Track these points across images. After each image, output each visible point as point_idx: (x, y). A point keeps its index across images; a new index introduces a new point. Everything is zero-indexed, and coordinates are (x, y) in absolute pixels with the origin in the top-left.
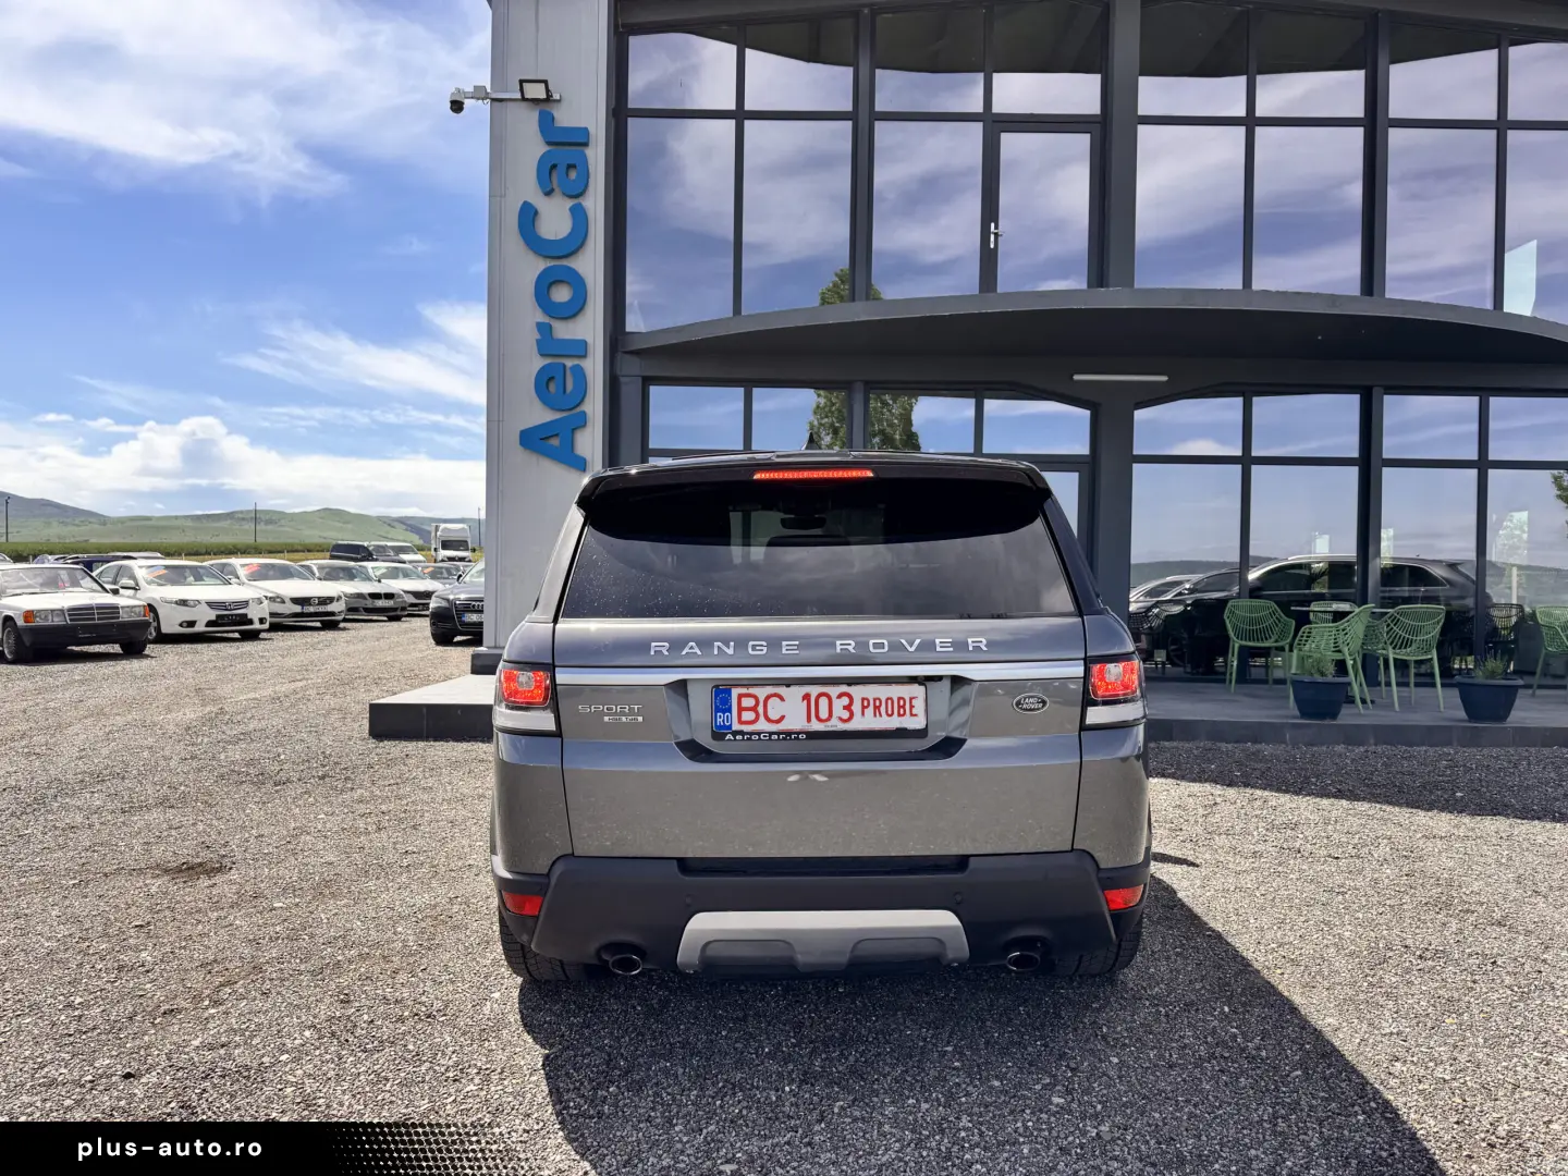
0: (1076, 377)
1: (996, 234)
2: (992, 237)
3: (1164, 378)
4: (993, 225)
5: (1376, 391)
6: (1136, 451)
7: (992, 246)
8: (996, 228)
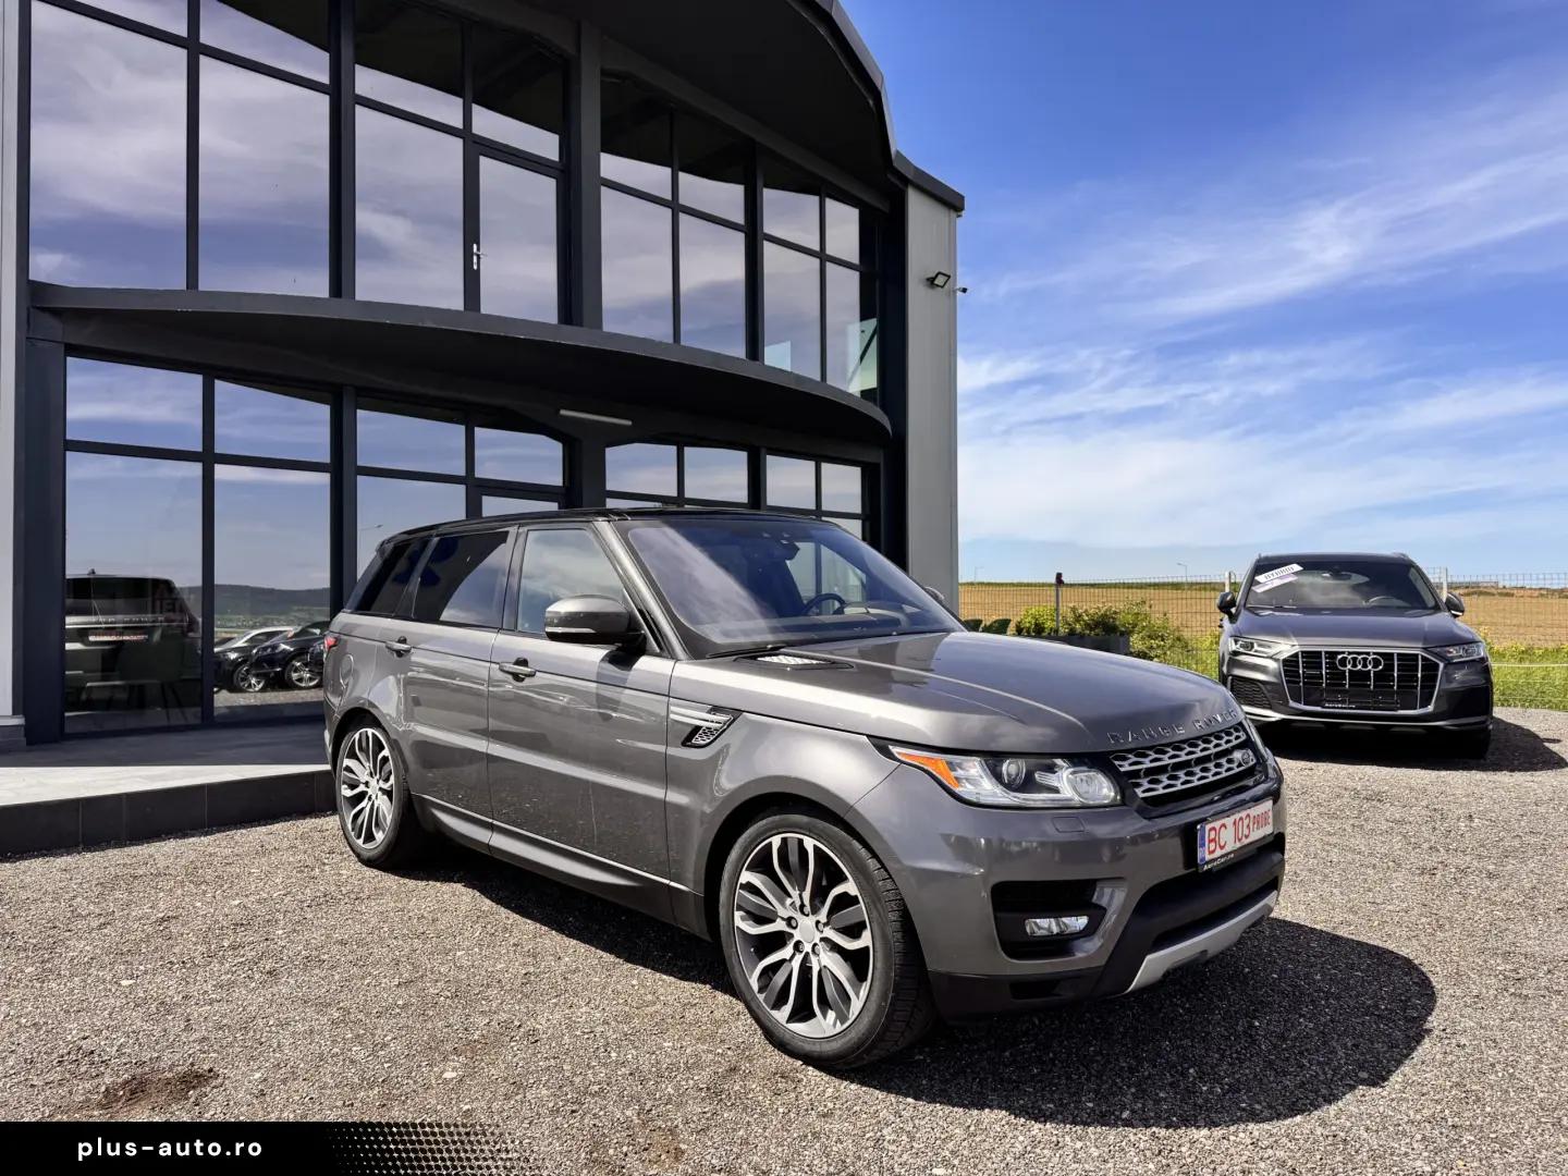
0: (563, 412)
1: (478, 256)
2: (475, 258)
3: (629, 423)
4: (475, 246)
5: (763, 450)
6: (610, 486)
7: (475, 267)
8: (478, 249)
